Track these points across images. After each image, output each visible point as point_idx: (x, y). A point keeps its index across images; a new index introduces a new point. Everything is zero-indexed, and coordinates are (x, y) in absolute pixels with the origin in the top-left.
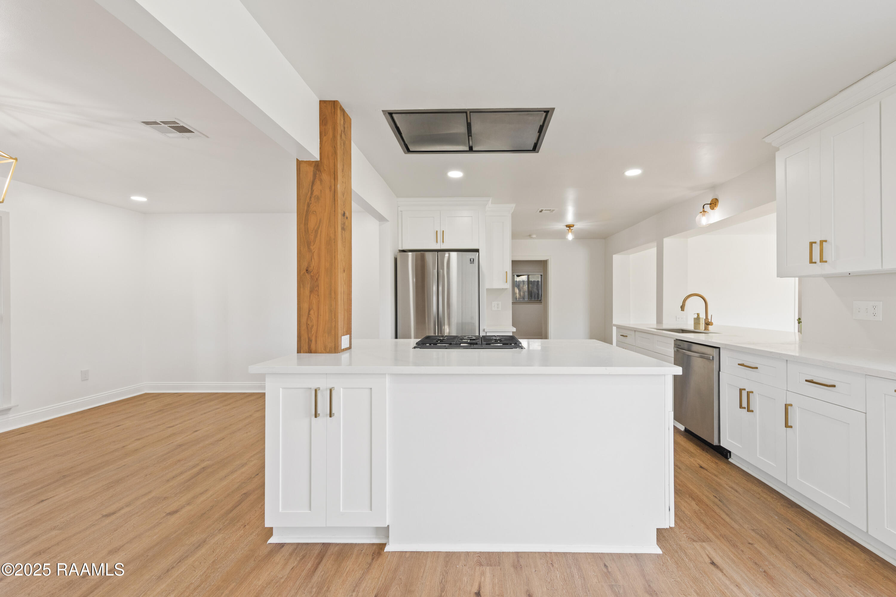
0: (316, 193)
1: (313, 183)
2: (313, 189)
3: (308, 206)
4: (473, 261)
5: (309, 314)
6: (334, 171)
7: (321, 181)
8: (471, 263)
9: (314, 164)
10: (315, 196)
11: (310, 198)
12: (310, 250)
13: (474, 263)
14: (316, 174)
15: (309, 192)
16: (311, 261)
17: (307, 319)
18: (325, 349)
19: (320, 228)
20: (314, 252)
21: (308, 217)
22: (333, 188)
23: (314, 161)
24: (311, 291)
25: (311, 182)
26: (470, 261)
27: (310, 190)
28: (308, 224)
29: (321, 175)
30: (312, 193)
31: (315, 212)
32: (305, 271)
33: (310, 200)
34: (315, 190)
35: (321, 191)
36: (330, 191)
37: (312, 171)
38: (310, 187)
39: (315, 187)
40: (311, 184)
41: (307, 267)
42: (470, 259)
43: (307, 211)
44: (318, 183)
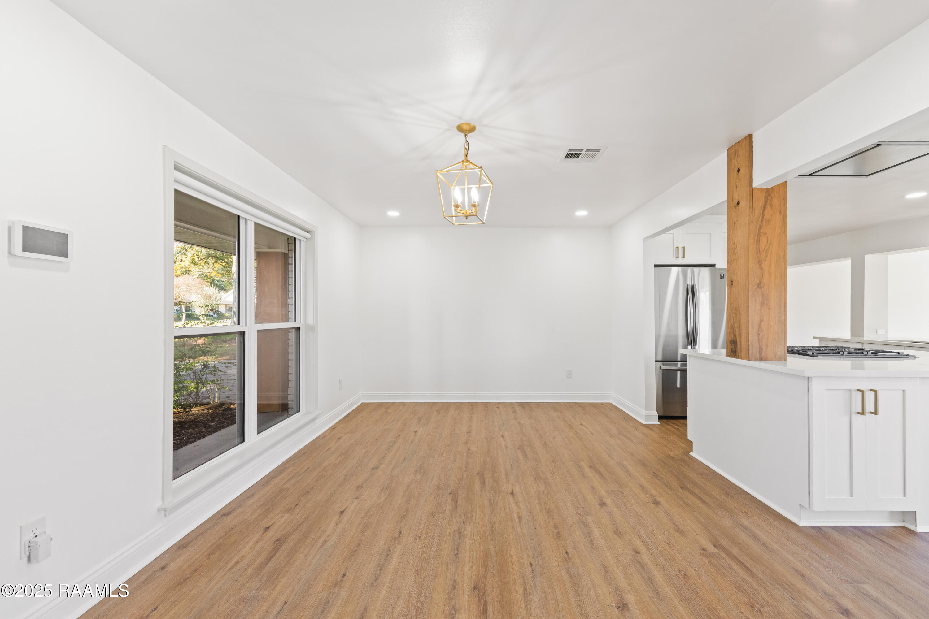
0: (767, 216)
1: (764, 208)
2: (764, 214)
3: (760, 228)
4: (723, 276)
5: (760, 325)
6: (784, 197)
7: (771, 205)
8: (721, 278)
9: (765, 191)
10: (766, 219)
11: (762, 221)
12: (761, 268)
13: (724, 278)
14: (767, 200)
15: (760, 216)
16: (762, 277)
17: (758, 330)
18: (775, 357)
19: (770, 248)
20: (765, 269)
21: (759, 238)
22: (783, 212)
23: (765, 188)
24: (762, 304)
25: (763, 207)
26: (721, 276)
27: (762, 214)
28: (759, 245)
29: (772, 201)
30: (764, 216)
31: (766, 233)
32: (756, 287)
33: (761, 223)
34: (766, 214)
35: (772, 215)
36: (780, 215)
37: (764, 197)
38: (762, 211)
39: (766, 212)
40: (763, 208)
41: (759, 283)
42: (721, 274)
43: (759, 233)
44: (769, 207)
